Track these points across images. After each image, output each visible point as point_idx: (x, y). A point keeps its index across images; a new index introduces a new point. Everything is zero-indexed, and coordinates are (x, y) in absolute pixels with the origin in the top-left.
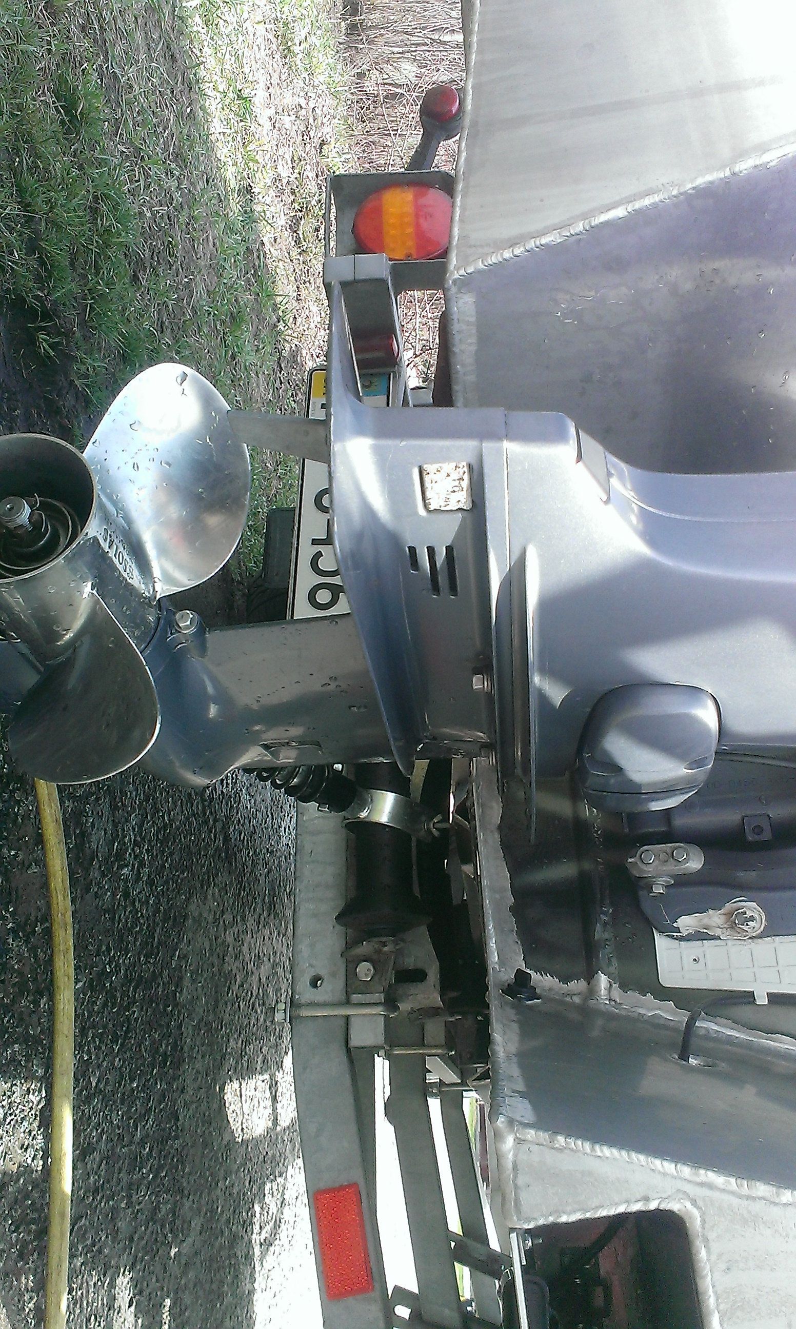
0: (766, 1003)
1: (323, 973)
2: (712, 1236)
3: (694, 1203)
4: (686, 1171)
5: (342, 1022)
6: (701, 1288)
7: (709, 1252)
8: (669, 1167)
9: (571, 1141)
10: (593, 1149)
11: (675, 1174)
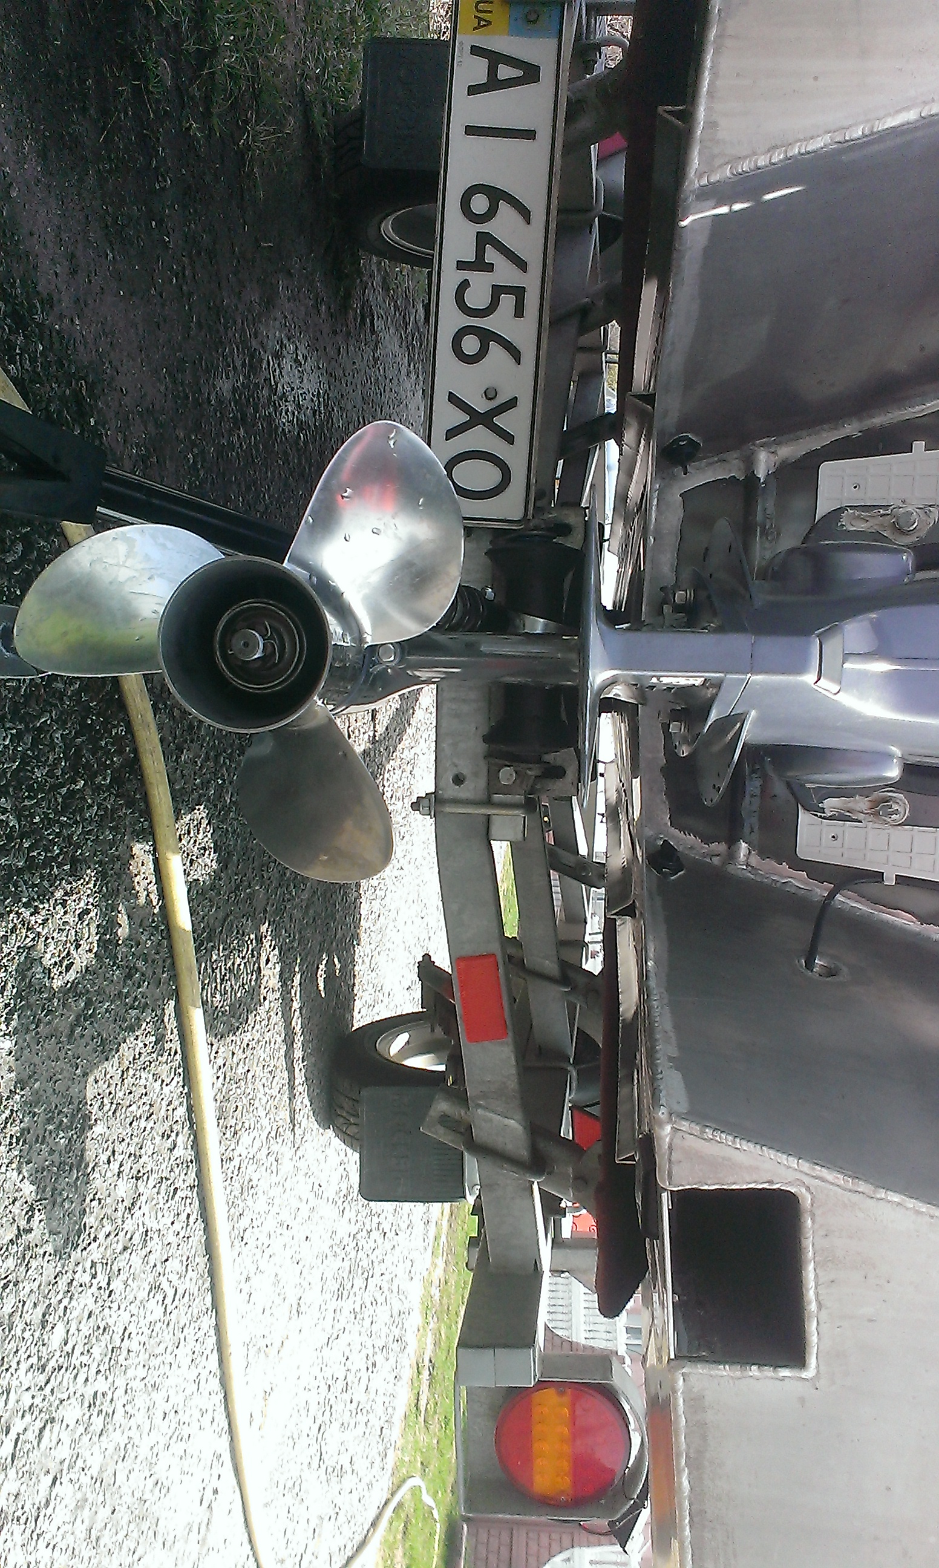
0: (894, 884)
1: (465, 772)
2: (818, 1212)
3: (808, 1189)
4: (805, 1166)
5: (484, 819)
6: (803, 1245)
7: (813, 1222)
8: (793, 1162)
9: (717, 1134)
10: (734, 1142)
11: (796, 1167)
